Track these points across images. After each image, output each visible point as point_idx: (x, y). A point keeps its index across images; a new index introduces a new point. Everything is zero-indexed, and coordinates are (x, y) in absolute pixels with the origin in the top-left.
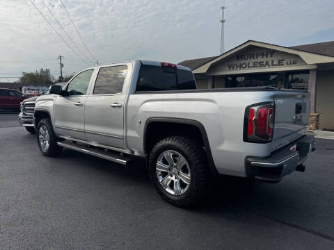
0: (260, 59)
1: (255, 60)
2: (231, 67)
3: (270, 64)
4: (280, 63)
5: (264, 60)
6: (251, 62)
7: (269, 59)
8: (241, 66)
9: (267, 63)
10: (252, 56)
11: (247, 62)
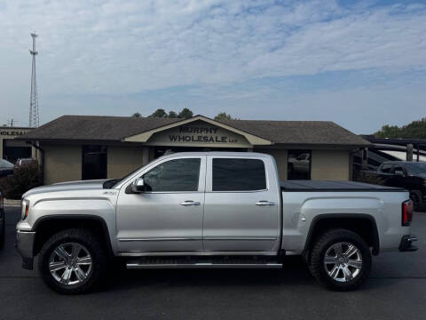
0: (204, 134)
1: (199, 134)
2: (173, 139)
3: (214, 139)
4: (223, 140)
5: (209, 135)
6: (196, 136)
7: (214, 135)
8: (184, 139)
9: (211, 139)
10: (196, 130)
11: (191, 135)
